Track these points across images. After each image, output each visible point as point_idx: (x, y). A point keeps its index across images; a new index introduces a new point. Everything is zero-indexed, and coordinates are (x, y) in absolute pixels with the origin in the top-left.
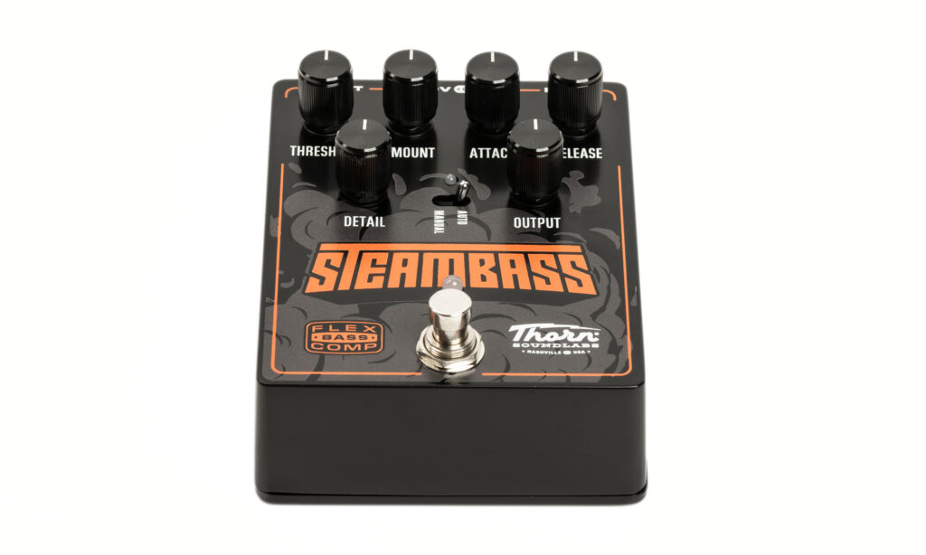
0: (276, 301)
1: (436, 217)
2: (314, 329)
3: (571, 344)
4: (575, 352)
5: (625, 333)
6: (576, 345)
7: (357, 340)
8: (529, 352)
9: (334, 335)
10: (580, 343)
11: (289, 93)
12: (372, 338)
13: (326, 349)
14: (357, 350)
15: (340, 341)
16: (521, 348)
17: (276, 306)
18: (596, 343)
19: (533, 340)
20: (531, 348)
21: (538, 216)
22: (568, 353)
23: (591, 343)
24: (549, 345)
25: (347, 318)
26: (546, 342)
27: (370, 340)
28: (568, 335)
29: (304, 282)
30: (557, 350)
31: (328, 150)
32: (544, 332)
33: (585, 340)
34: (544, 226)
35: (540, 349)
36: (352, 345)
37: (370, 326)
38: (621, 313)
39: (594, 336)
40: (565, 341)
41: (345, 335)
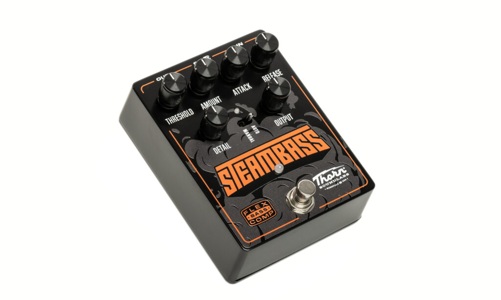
0: (221, 206)
1: (246, 134)
2: (245, 214)
3: (339, 177)
4: (343, 181)
5: (353, 163)
6: (341, 177)
7: (264, 212)
8: (327, 188)
9: (254, 213)
10: (341, 175)
11: (143, 90)
12: (268, 208)
13: (257, 223)
14: (268, 218)
15: (258, 216)
16: (323, 188)
17: (223, 208)
18: (347, 173)
19: (325, 182)
20: (327, 186)
21: (282, 116)
22: (341, 183)
23: (345, 174)
24: (332, 182)
25: (253, 202)
26: (330, 181)
27: (269, 210)
28: (334, 173)
29: (223, 191)
30: (336, 183)
31: (180, 115)
32: (325, 176)
33: (342, 174)
34: (287, 120)
35: (330, 185)
36: (264, 215)
37: (263, 202)
38: (344, 153)
39: (344, 170)
40: (336, 177)
41: (258, 211)
